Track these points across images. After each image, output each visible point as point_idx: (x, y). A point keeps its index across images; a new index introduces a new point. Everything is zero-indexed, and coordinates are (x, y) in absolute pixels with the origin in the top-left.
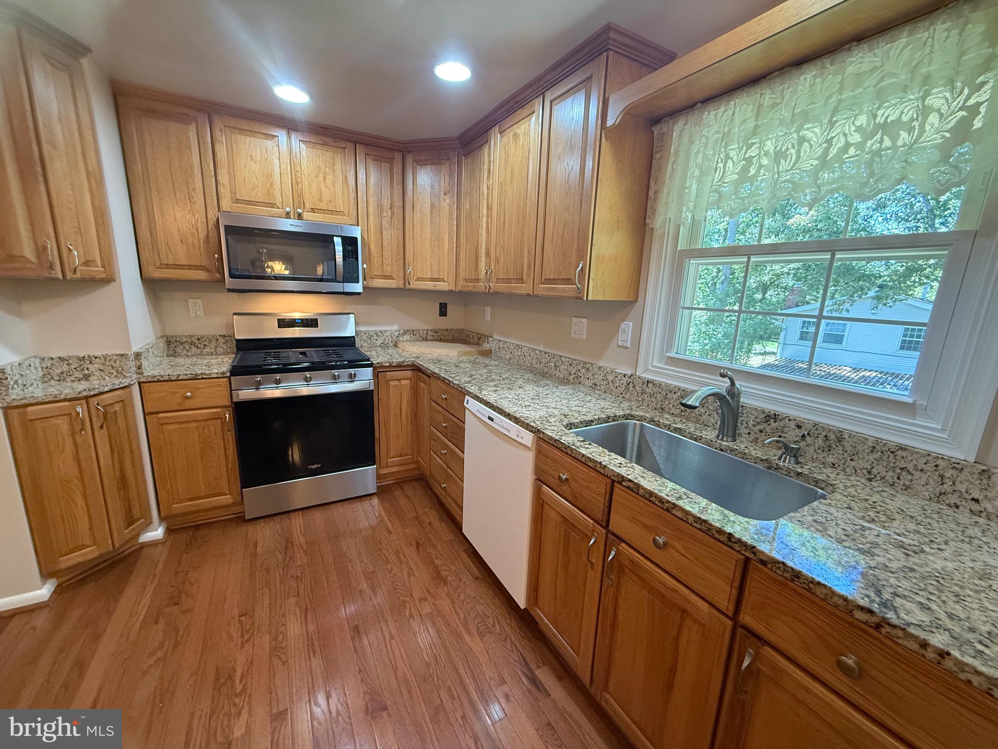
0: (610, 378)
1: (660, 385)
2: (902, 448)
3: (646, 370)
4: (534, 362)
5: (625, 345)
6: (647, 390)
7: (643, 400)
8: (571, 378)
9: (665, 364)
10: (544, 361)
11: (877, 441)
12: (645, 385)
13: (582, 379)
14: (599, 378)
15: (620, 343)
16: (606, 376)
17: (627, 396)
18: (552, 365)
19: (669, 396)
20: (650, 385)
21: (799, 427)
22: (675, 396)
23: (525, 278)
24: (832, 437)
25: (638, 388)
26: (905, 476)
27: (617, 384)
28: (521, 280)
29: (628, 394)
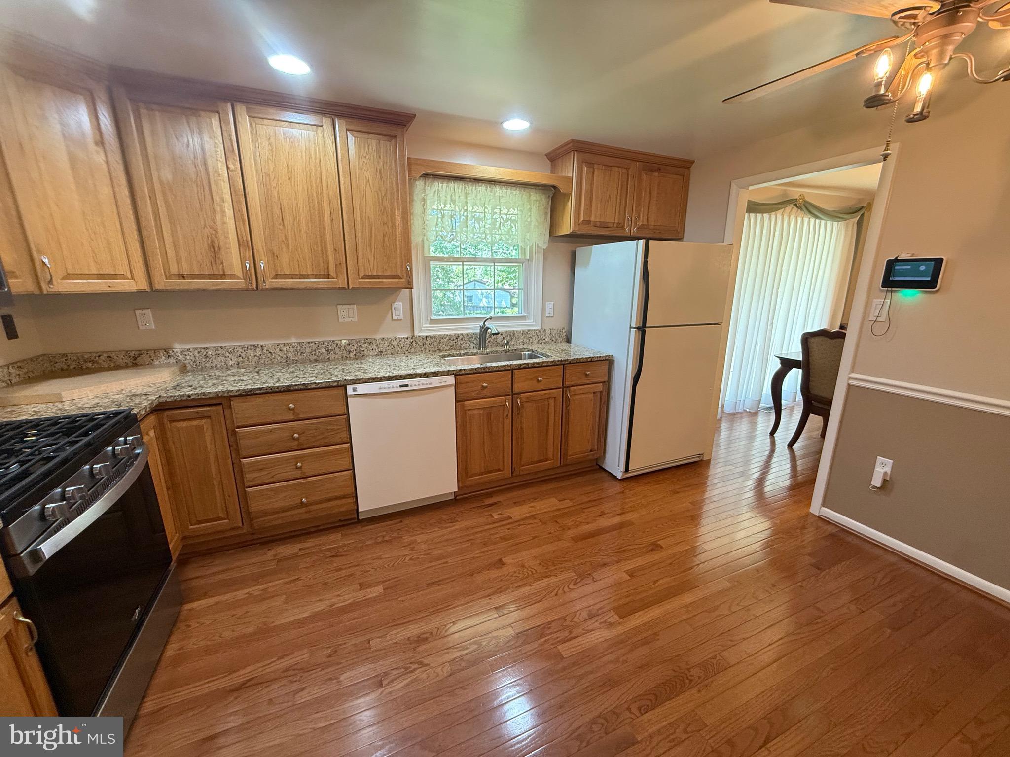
0: (395, 343)
1: (435, 337)
2: (529, 330)
3: (421, 330)
4: (290, 355)
5: (399, 318)
6: (427, 342)
7: (425, 349)
8: (352, 355)
9: (430, 324)
10: (308, 350)
11: (523, 331)
12: (425, 340)
13: (365, 352)
14: (384, 346)
15: (395, 318)
16: (390, 343)
17: (413, 350)
18: (323, 350)
19: (442, 340)
20: (428, 339)
21: (502, 334)
22: (445, 340)
23: (332, 273)
24: (512, 334)
25: (419, 343)
26: (531, 339)
27: (402, 346)
28: (328, 276)
29: (413, 349)
